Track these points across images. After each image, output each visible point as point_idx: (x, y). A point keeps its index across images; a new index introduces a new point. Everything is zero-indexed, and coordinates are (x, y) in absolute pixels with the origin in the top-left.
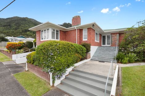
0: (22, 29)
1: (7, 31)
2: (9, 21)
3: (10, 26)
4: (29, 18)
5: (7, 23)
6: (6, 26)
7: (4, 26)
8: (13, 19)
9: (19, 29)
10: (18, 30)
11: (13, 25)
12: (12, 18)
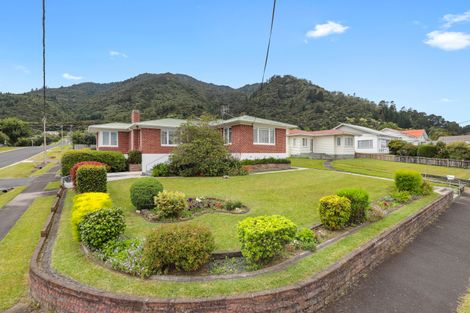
0: (156, 106)
1: (124, 114)
2: (128, 87)
3: (129, 100)
4: (174, 73)
5: (124, 93)
6: (121, 101)
7: (118, 102)
8: (137, 83)
9: (149, 106)
10: (147, 109)
11: (136, 97)
12: (134, 79)
